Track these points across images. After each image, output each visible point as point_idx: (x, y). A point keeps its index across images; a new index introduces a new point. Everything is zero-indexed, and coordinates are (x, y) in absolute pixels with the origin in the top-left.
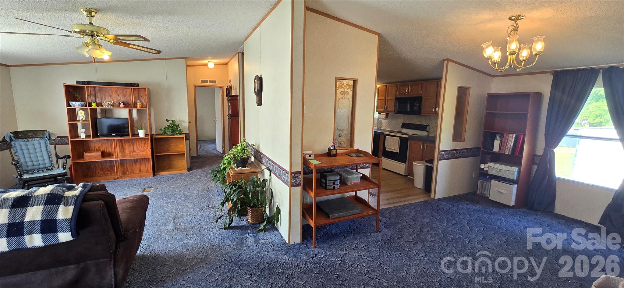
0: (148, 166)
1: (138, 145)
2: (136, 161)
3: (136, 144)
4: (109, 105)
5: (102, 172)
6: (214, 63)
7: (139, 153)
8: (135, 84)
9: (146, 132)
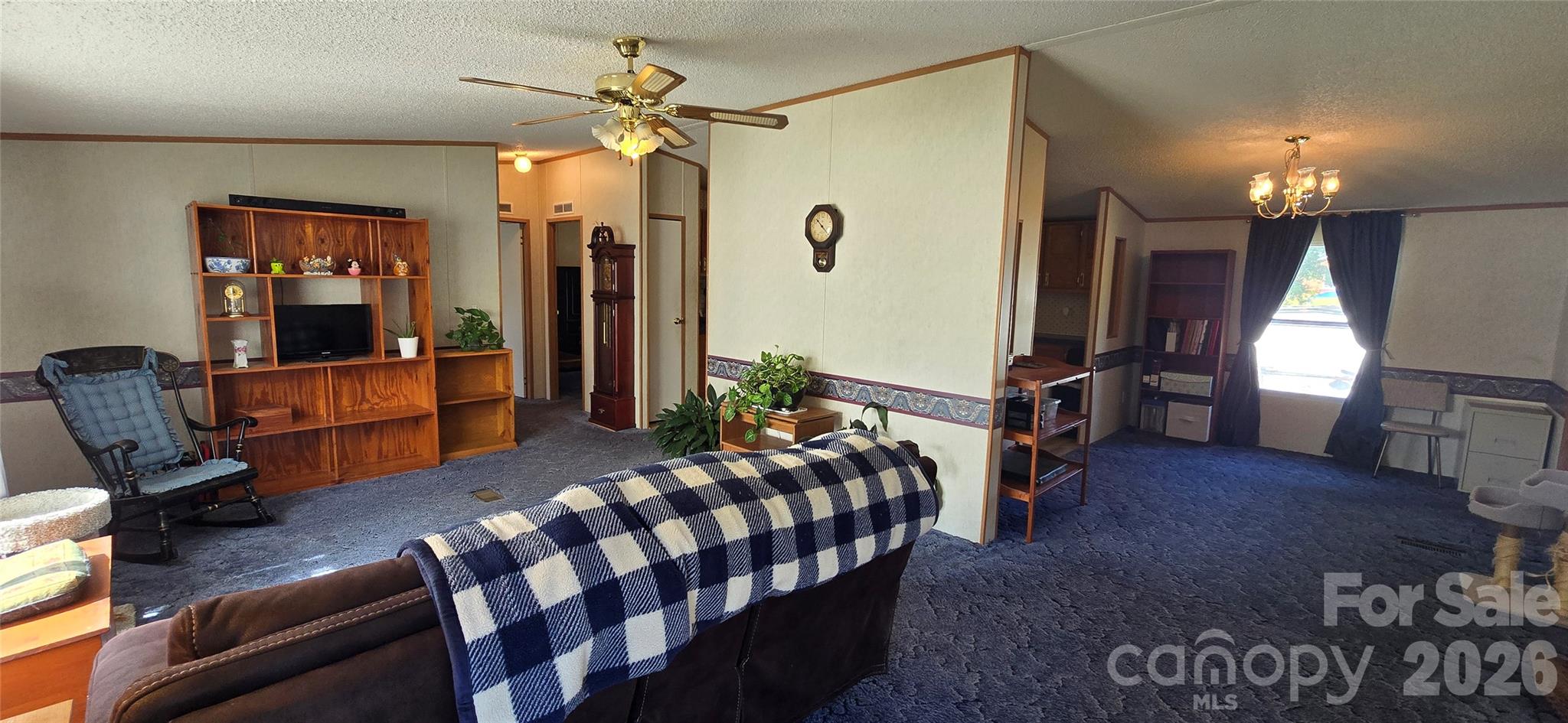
0: (401, 440)
1: (374, 380)
2: (369, 428)
3: (371, 379)
5: (271, 468)
6: (529, 158)
7: (377, 404)
8: (397, 210)
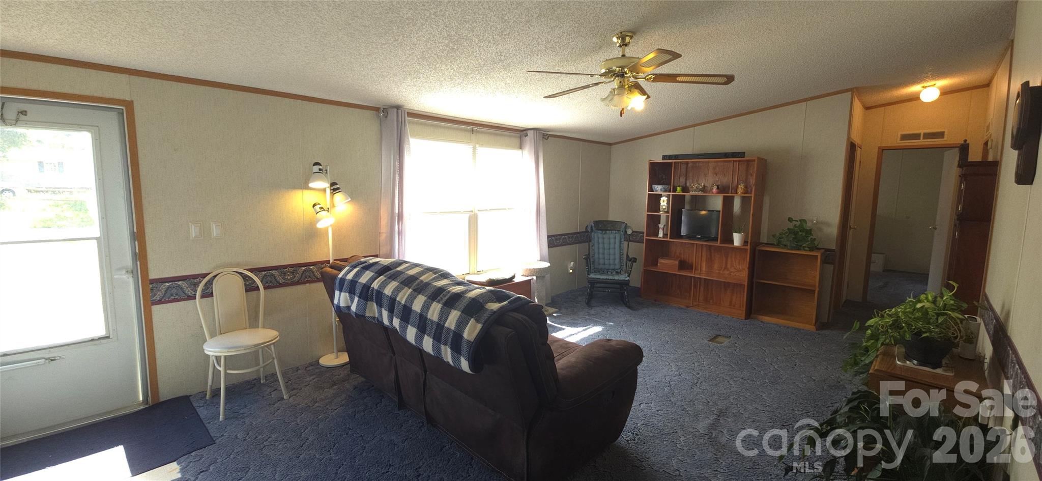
0: (742, 298)
1: (733, 259)
2: (726, 286)
3: (730, 257)
4: (697, 189)
6: (938, 88)
8: (739, 153)
9: (746, 237)
